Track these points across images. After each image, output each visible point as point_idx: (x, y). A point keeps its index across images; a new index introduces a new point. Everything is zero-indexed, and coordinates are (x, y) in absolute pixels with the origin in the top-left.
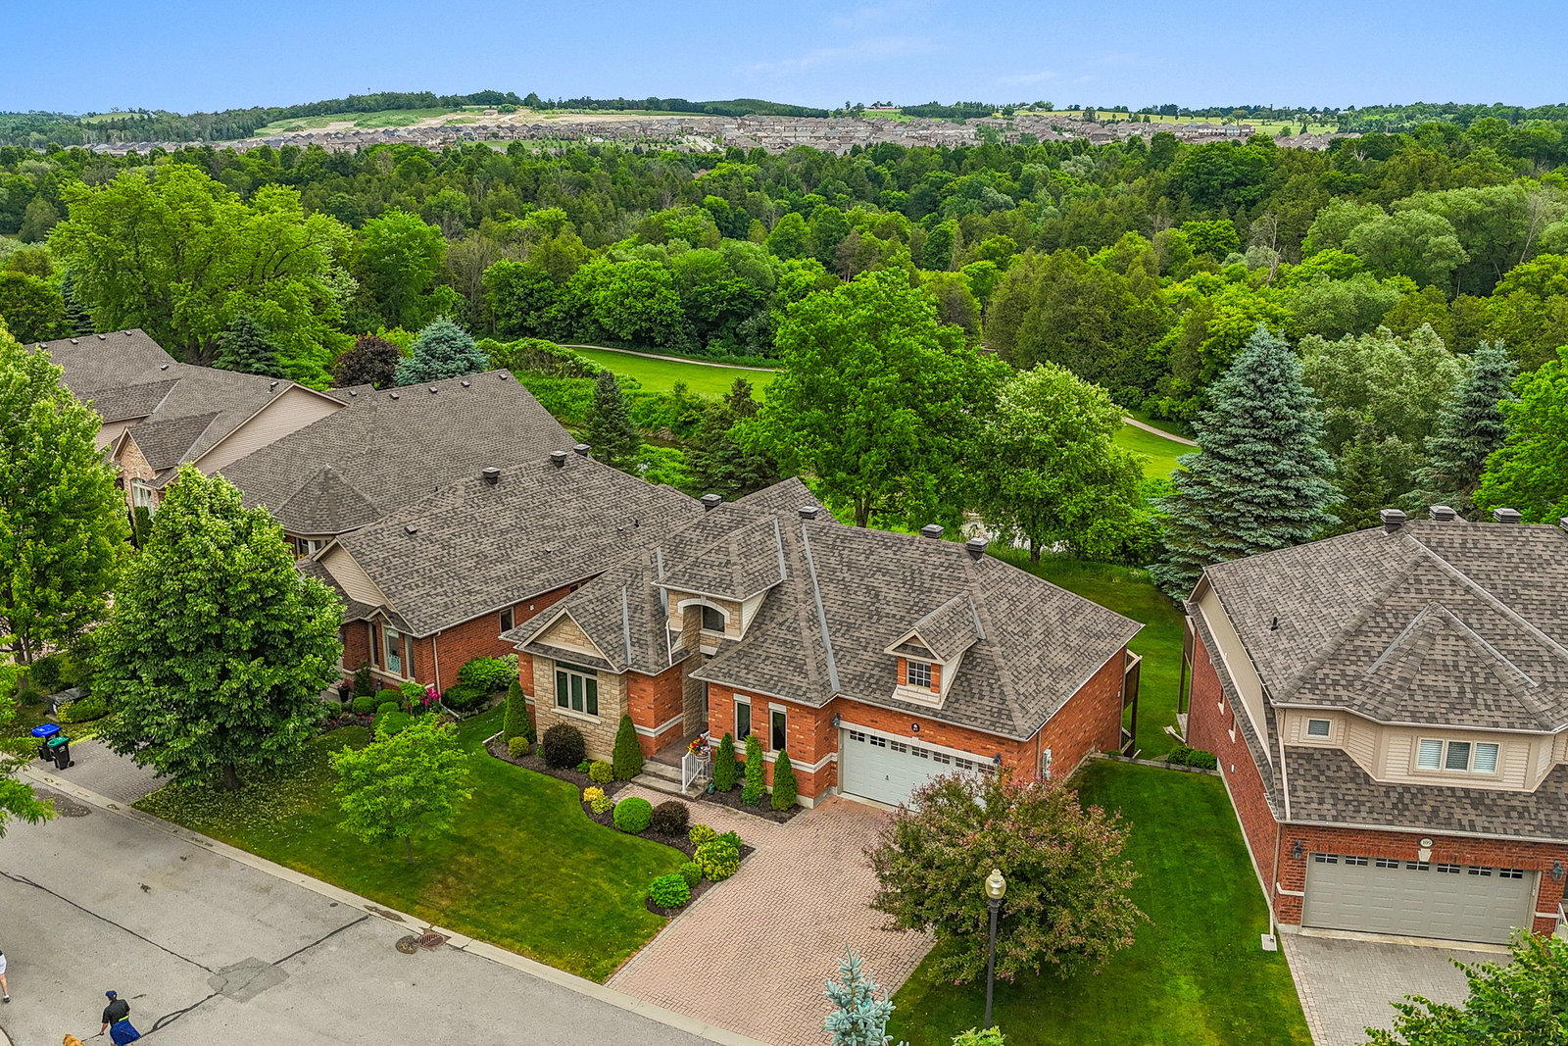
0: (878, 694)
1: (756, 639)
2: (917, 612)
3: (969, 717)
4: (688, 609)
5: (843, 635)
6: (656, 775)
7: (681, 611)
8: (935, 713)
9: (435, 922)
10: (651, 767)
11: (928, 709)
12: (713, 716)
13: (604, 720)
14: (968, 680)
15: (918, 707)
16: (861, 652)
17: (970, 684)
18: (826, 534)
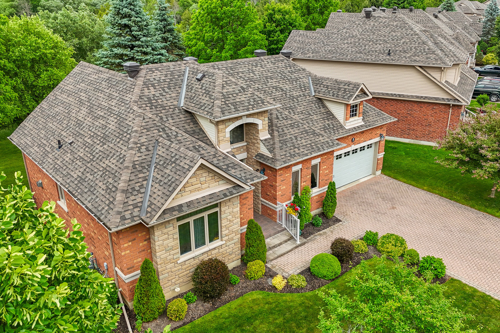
7: (228, 135)
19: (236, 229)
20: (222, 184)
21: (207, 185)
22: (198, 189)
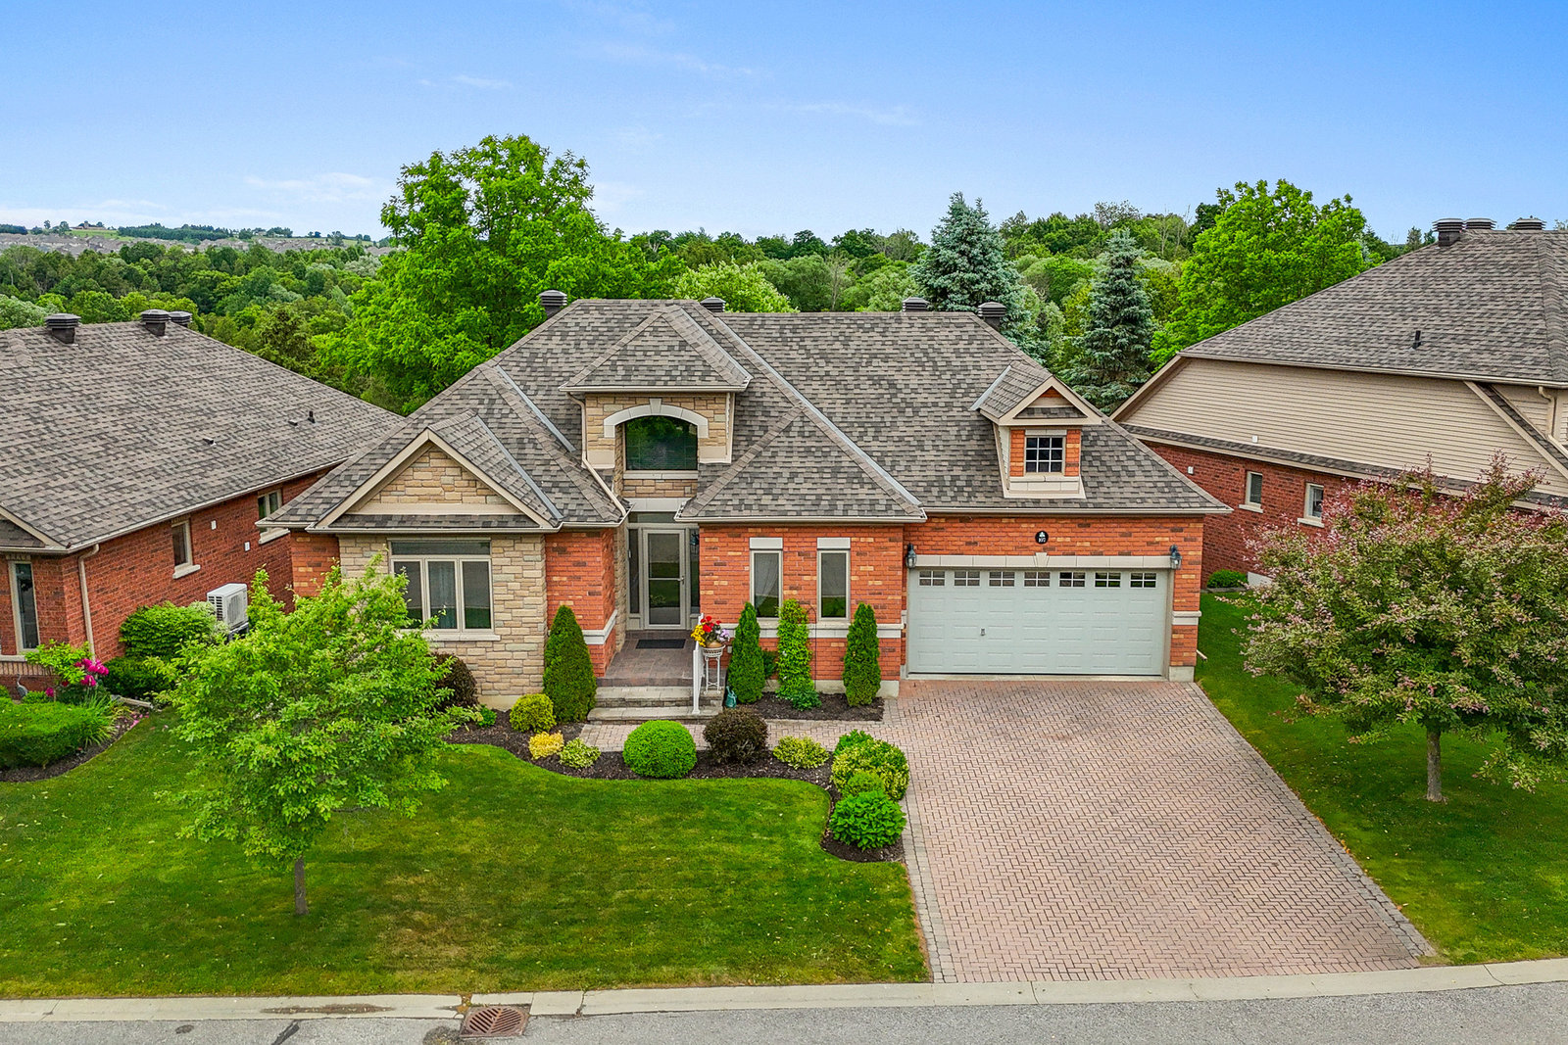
0: (981, 498)
1: (758, 455)
2: (965, 395)
3: (1132, 500)
4: (623, 428)
5: (875, 438)
6: (624, 703)
7: (610, 433)
8: (1083, 505)
9: (468, 989)
10: (603, 693)
11: (1066, 501)
12: (710, 586)
13: (506, 631)
14: (1095, 458)
15: (1052, 501)
16: (918, 453)
17: (1103, 463)
18: (761, 326)
19: (530, 620)
20: (492, 503)
21: (455, 495)
22: (438, 499)
